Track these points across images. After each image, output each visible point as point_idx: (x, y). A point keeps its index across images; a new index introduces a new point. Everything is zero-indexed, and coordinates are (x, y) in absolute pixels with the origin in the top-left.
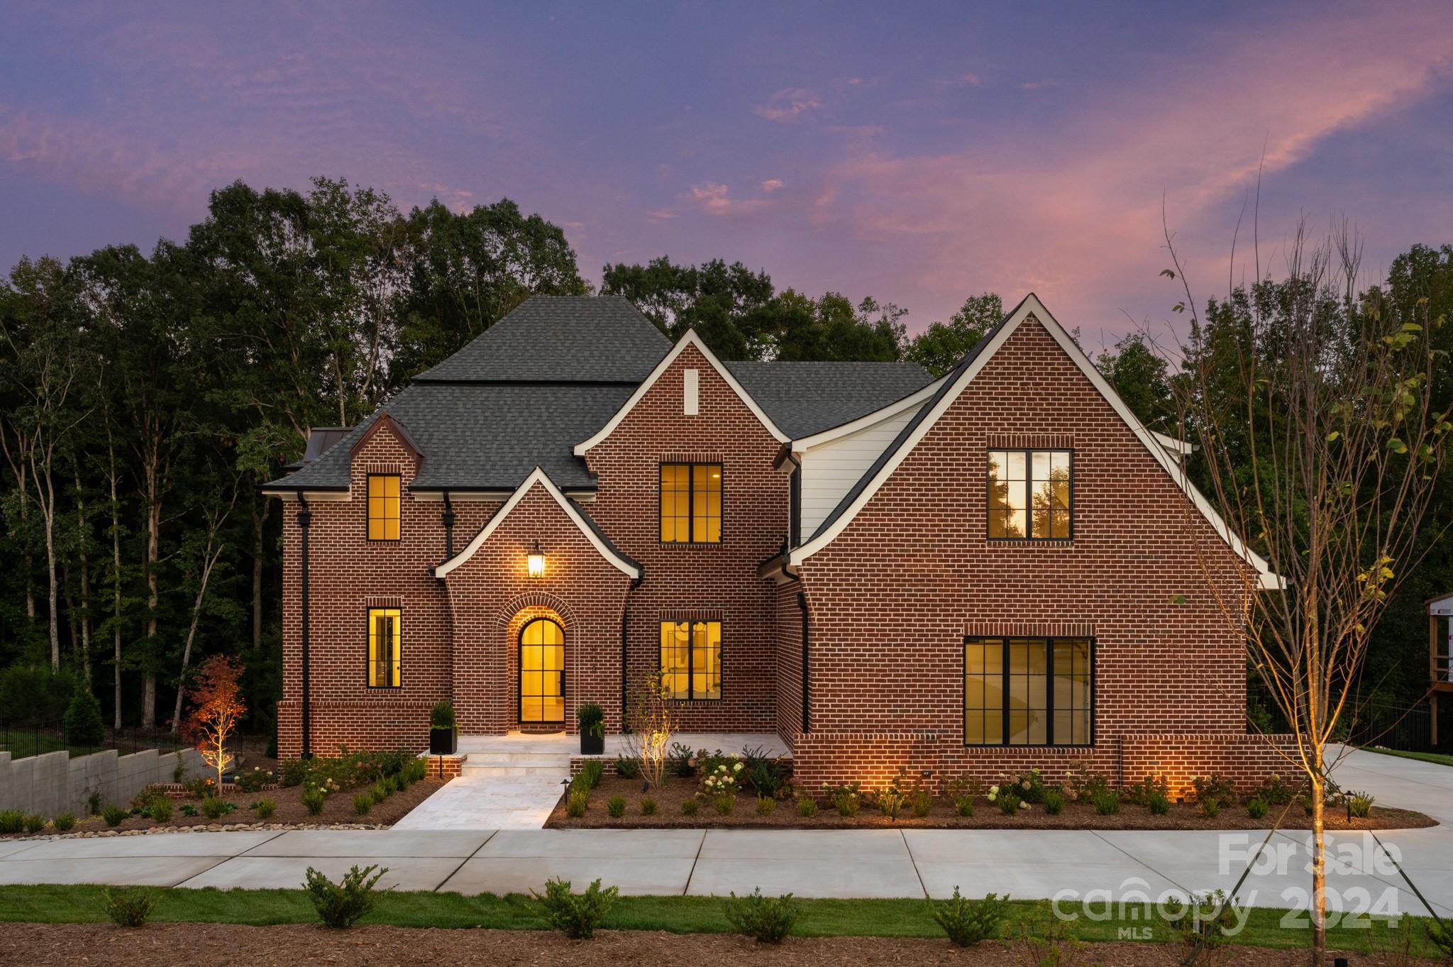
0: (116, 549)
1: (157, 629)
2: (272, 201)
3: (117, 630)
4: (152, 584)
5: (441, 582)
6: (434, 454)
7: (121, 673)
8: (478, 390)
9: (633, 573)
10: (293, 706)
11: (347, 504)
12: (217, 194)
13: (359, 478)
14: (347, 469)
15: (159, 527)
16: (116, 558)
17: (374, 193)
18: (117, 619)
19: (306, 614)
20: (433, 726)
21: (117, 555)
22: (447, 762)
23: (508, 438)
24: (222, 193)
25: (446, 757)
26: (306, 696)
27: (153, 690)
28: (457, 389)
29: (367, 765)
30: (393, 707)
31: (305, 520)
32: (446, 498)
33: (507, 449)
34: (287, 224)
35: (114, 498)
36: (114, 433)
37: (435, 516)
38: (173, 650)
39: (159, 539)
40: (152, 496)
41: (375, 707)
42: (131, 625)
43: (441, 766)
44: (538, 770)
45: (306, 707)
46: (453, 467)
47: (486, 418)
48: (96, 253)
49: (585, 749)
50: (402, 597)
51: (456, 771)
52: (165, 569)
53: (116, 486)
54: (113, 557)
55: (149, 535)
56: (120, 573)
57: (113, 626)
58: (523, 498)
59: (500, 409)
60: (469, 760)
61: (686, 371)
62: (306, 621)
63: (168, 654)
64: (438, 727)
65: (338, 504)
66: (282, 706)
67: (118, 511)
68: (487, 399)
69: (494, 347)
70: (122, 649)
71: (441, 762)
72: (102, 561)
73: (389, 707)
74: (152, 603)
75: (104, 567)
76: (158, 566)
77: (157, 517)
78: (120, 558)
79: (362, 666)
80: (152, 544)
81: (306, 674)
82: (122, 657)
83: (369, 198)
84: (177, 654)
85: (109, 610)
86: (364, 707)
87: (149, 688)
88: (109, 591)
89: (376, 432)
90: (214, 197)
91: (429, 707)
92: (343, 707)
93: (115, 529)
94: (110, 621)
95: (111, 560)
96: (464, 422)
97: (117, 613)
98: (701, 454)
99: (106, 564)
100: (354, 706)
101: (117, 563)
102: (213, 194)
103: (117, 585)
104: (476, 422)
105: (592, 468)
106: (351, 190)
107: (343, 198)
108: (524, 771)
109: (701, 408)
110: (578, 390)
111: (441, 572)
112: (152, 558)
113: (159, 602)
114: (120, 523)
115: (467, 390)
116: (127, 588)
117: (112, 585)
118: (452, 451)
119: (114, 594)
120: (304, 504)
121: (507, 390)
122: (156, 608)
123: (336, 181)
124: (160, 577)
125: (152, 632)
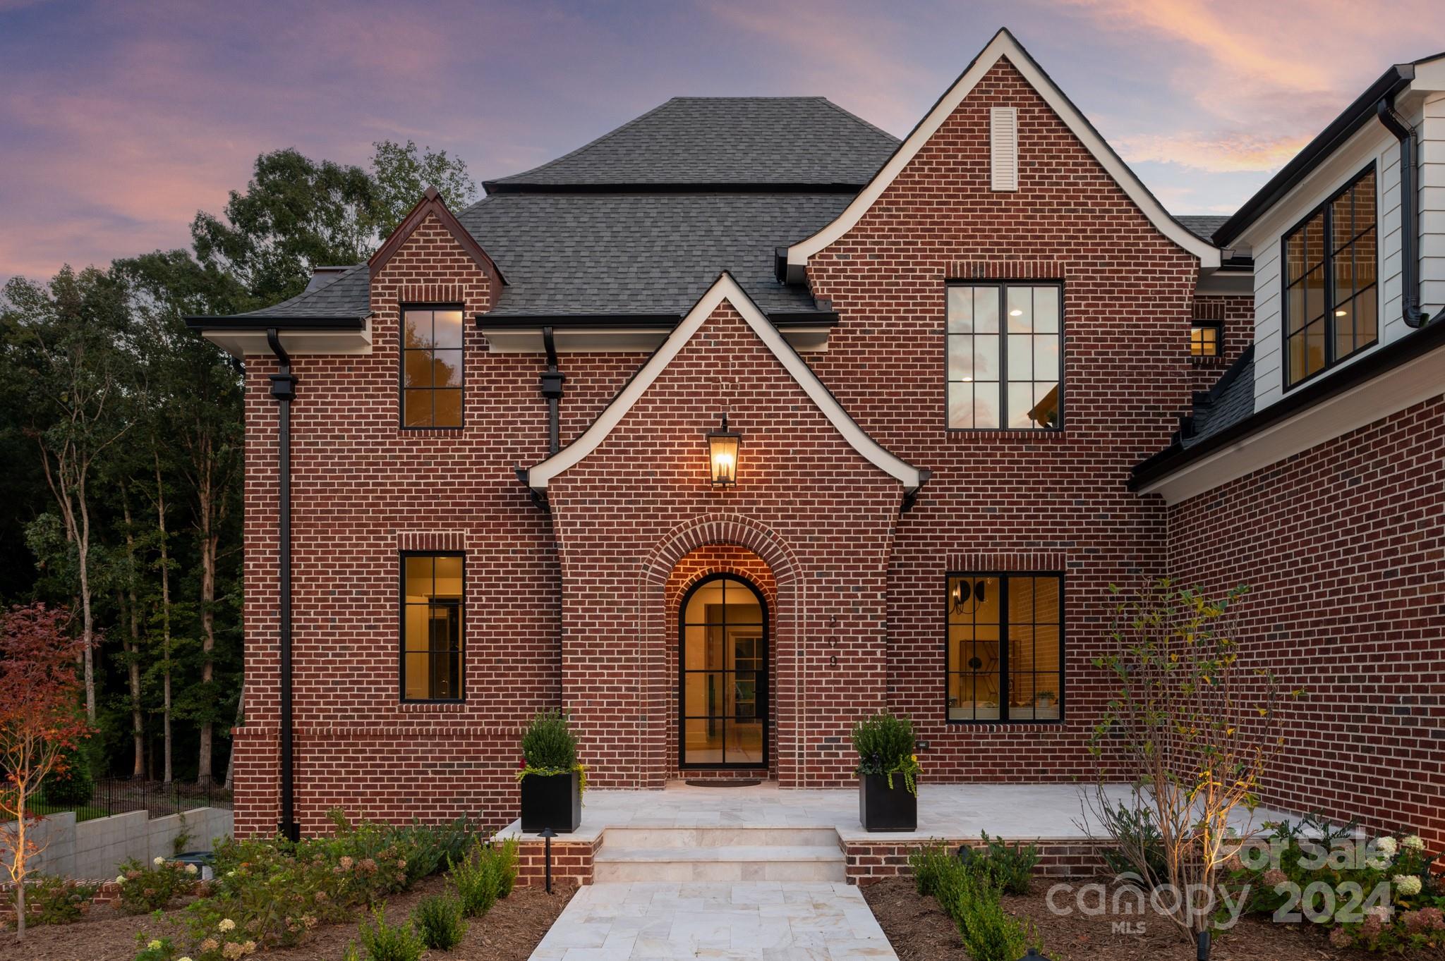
0: (165, 584)
1: (213, 676)
2: (331, 176)
3: (167, 674)
4: (207, 626)
5: (539, 499)
6: (524, 281)
7: (171, 723)
8: (598, 201)
9: (909, 477)
10: (263, 736)
11: (364, 360)
12: (264, 159)
13: (386, 309)
14: (365, 296)
15: (216, 562)
16: (166, 595)
17: (447, 158)
18: (166, 663)
19: (287, 566)
20: (529, 769)
21: (166, 591)
22: (561, 851)
23: (656, 259)
24: (269, 158)
25: (560, 839)
26: (288, 717)
27: (209, 742)
28: (563, 201)
29: (369, 862)
30: (448, 736)
31: (285, 393)
32: (549, 343)
33: (655, 273)
34: (351, 211)
35: (162, 528)
36: (161, 455)
37: (527, 381)
38: (228, 697)
39: (216, 576)
40: (206, 528)
41: (414, 736)
42: (181, 669)
43: (548, 861)
44: (768, 868)
45: (288, 739)
46: (559, 297)
47: (615, 235)
48: (143, 257)
49: (873, 820)
50: (466, 532)
51: (584, 871)
52: (221, 608)
53: (165, 516)
54: (162, 594)
55: (204, 572)
56: (169, 611)
57: (160, 670)
58: (695, 336)
59: (639, 223)
60: (606, 843)
61: (993, 110)
62: (287, 579)
63: (223, 701)
64: (541, 771)
65: (347, 361)
66: (241, 736)
67: (167, 543)
68: (614, 210)
69: (622, 151)
70: (173, 697)
71: (548, 851)
72: (150, 598)
73: (441, 736)
74: (208, 645)
75: (151, 605)
76: (216, 605)
77: (213, 552)
78: (170, 596)
79: (392, 662)
80: (208, 581)
81: (287, 676)
82: (172, 705)
83: (440, 164)
84: (231, 700)
85: (155, 652)
86: (395, 737)
87: (205, 740)
88: (157, 631)
89: (417, 227)
90: (260, 163)
91: (517, 736)
92: (356, 736)
93: (164, 562)
94: (157, 665)
95: (159, 597)
96: (577, 239)
97: (166, 656)
98: (1023, 264)
99: (153, 602)
100: (375, 736)
101: (166, 600)
102: (260, 160)
103: (166, 625)
104: (598, 239)
105: (819, 289)
106: (419, 157)
107: (411, 164)
108: (737, 870)
109: (1024, 177)
110: (770, 199)
111: (540, 477)
112: (207, 596)
113: (215, 645)
114: (169, 556)
115: (579, 200)
116: (176, 631)
117: (159, 625)
118: (557, 278)
119: (163, 635)
120: (283, 359)
121: (648, 201)
122: (211, 652)
123: (403, 146)
124: (216, 616)
125: (207, 677)
